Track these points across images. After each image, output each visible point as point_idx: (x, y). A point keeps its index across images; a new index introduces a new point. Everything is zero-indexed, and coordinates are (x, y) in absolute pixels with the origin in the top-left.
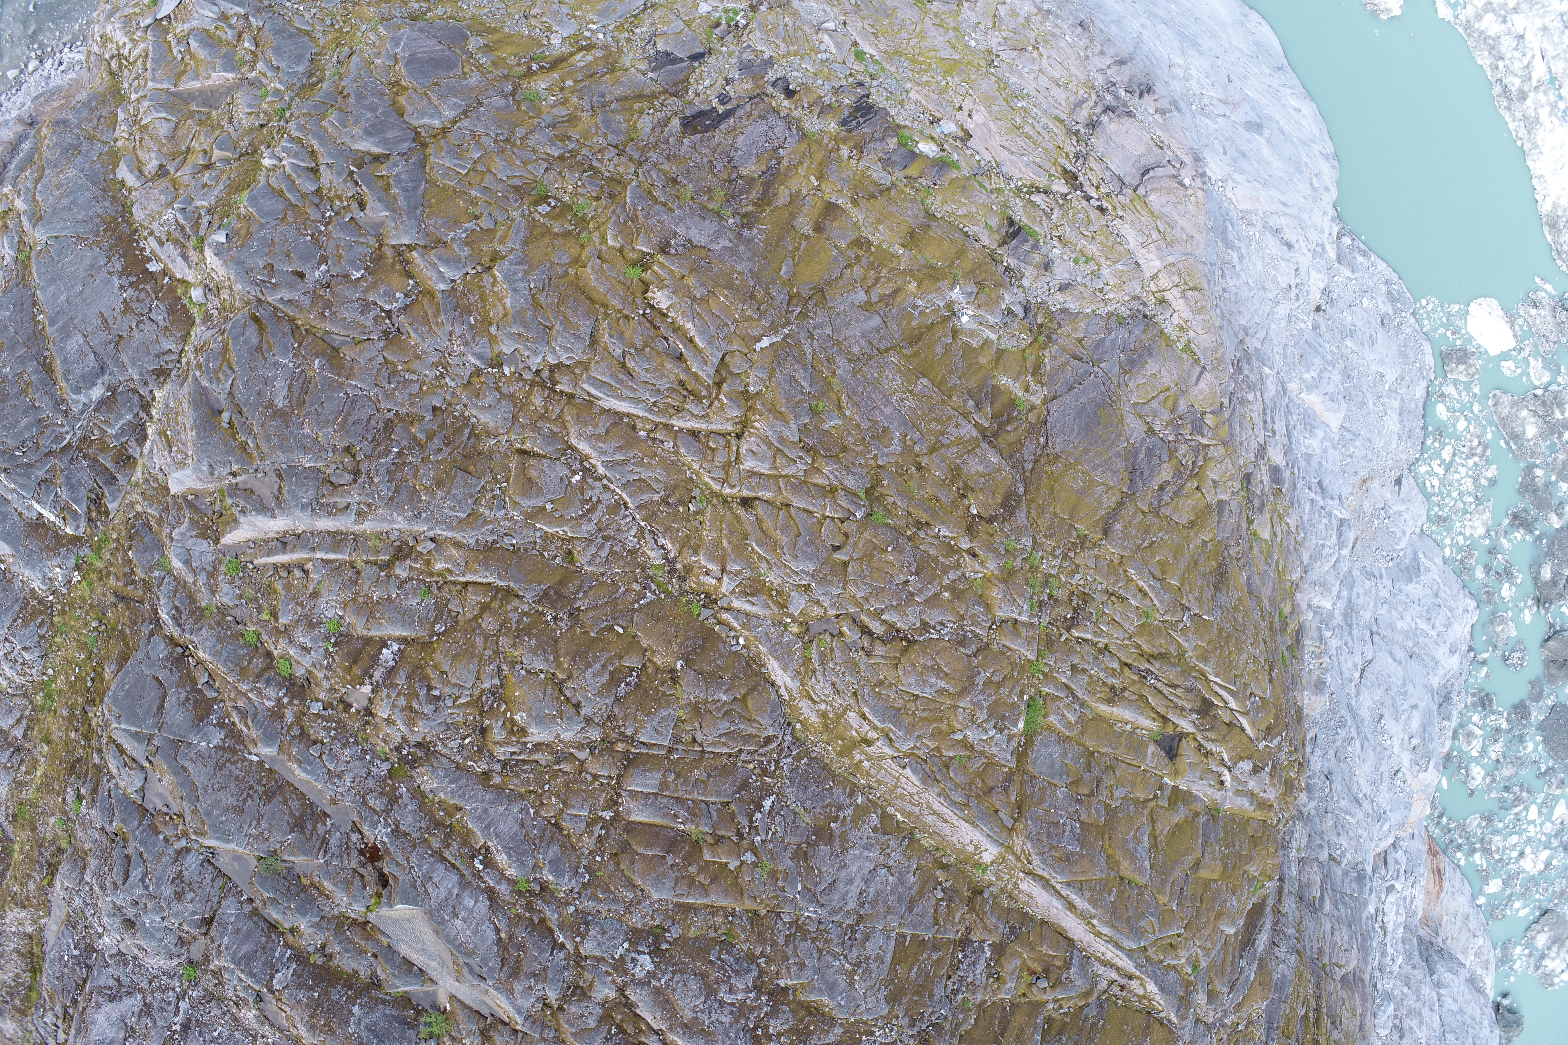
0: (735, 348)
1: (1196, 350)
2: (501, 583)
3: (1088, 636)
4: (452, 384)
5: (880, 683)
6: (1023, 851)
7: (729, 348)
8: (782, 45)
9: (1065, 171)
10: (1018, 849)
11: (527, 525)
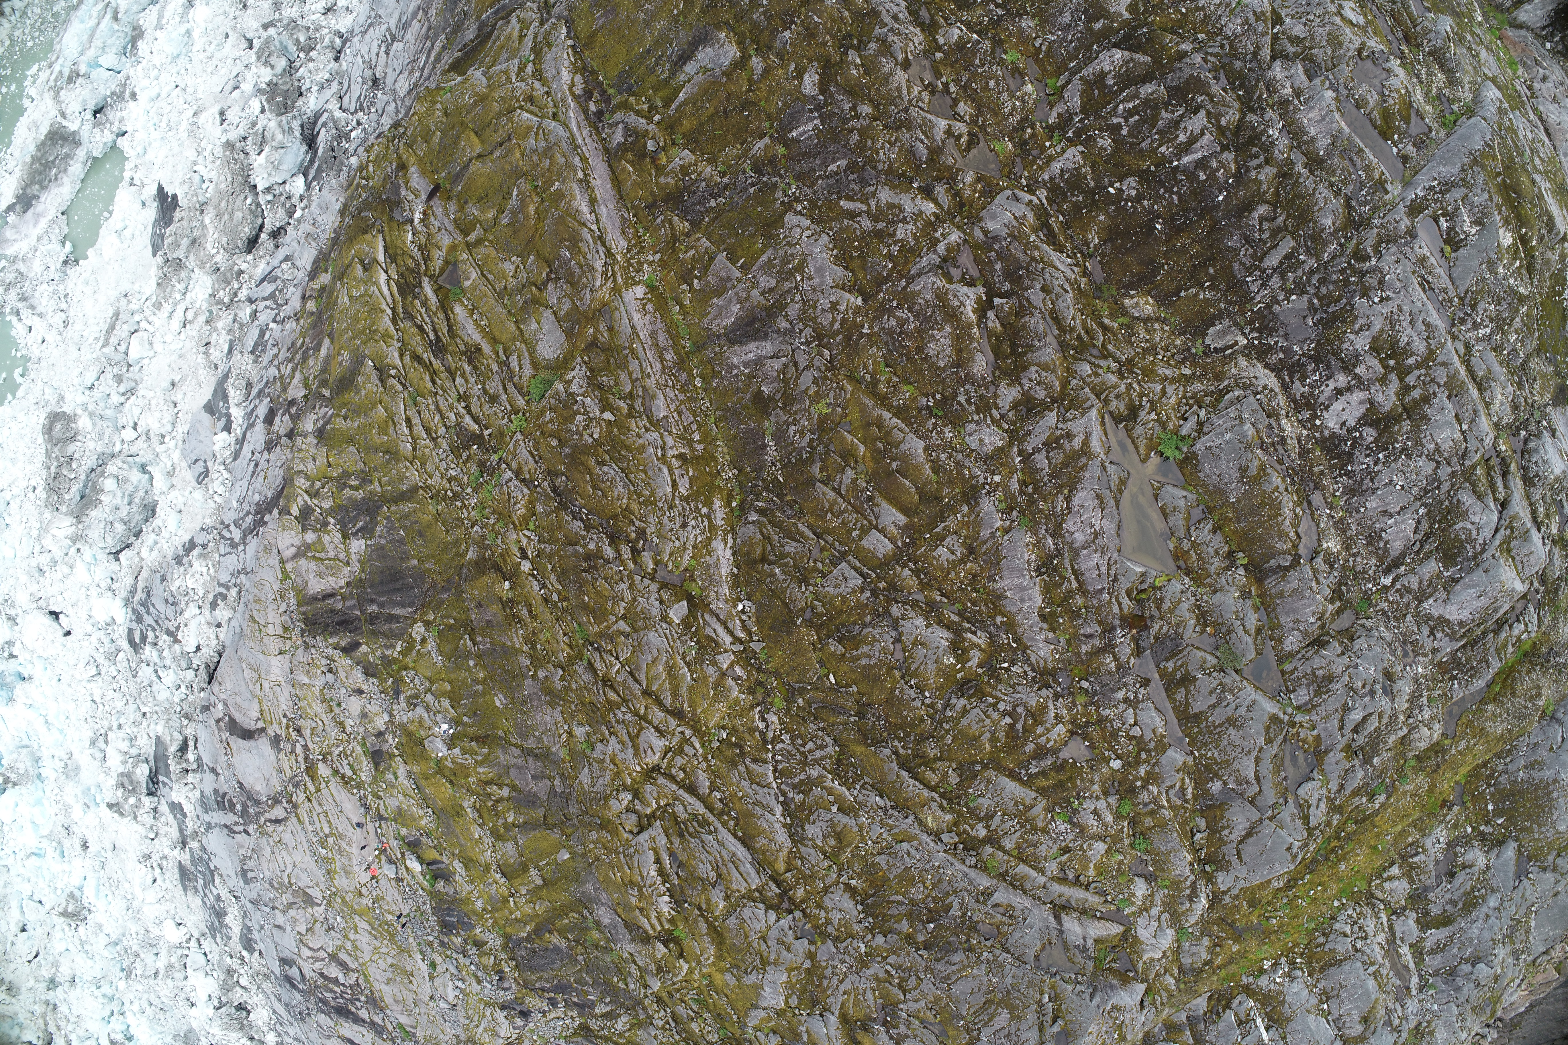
0: (626, 835)
1: (279, 572)
2: (904, 774)
3: (468, 420)
4: (862, 946)
5: (646, 503)
6: (606, 280)
7: (631, 837)
8: (488, 1013)
9: (312, 778)
10: (610, 284)
11: (860, 804)
